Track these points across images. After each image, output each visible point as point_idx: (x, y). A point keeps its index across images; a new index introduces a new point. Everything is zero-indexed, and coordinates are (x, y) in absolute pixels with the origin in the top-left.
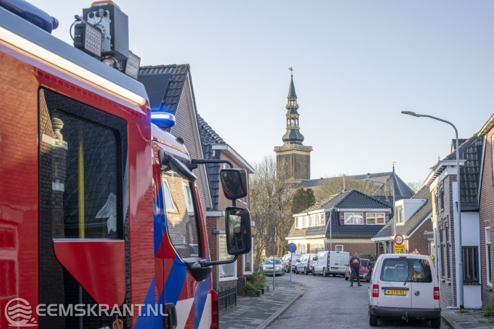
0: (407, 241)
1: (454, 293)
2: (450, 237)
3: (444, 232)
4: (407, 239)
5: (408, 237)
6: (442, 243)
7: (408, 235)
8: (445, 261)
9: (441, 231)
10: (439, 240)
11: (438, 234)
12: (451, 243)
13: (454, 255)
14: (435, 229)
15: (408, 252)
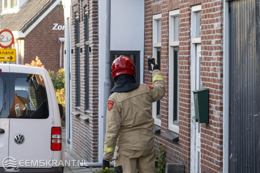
0: (23, 41)
1: (94, 138)
2: (91, 34)
3: (82, 24)
4: (21, 39)
5: (24, 35)
6: (78, 45)
7: (24, 31)
8: (82, 79)
9: (76, 23)
10: (72, 38)
11: (72, 28)
12: (91, 46)
13: (96, 67)
14: (68, 18)
15: (23, 62)
